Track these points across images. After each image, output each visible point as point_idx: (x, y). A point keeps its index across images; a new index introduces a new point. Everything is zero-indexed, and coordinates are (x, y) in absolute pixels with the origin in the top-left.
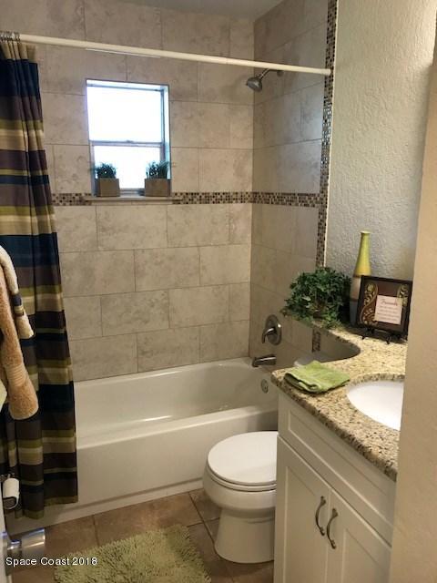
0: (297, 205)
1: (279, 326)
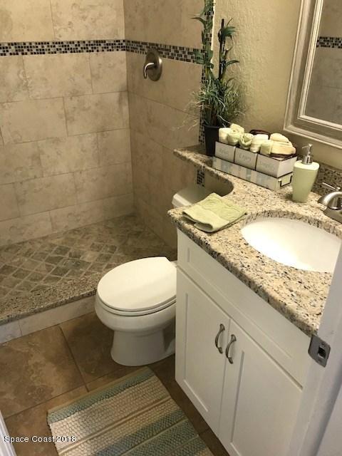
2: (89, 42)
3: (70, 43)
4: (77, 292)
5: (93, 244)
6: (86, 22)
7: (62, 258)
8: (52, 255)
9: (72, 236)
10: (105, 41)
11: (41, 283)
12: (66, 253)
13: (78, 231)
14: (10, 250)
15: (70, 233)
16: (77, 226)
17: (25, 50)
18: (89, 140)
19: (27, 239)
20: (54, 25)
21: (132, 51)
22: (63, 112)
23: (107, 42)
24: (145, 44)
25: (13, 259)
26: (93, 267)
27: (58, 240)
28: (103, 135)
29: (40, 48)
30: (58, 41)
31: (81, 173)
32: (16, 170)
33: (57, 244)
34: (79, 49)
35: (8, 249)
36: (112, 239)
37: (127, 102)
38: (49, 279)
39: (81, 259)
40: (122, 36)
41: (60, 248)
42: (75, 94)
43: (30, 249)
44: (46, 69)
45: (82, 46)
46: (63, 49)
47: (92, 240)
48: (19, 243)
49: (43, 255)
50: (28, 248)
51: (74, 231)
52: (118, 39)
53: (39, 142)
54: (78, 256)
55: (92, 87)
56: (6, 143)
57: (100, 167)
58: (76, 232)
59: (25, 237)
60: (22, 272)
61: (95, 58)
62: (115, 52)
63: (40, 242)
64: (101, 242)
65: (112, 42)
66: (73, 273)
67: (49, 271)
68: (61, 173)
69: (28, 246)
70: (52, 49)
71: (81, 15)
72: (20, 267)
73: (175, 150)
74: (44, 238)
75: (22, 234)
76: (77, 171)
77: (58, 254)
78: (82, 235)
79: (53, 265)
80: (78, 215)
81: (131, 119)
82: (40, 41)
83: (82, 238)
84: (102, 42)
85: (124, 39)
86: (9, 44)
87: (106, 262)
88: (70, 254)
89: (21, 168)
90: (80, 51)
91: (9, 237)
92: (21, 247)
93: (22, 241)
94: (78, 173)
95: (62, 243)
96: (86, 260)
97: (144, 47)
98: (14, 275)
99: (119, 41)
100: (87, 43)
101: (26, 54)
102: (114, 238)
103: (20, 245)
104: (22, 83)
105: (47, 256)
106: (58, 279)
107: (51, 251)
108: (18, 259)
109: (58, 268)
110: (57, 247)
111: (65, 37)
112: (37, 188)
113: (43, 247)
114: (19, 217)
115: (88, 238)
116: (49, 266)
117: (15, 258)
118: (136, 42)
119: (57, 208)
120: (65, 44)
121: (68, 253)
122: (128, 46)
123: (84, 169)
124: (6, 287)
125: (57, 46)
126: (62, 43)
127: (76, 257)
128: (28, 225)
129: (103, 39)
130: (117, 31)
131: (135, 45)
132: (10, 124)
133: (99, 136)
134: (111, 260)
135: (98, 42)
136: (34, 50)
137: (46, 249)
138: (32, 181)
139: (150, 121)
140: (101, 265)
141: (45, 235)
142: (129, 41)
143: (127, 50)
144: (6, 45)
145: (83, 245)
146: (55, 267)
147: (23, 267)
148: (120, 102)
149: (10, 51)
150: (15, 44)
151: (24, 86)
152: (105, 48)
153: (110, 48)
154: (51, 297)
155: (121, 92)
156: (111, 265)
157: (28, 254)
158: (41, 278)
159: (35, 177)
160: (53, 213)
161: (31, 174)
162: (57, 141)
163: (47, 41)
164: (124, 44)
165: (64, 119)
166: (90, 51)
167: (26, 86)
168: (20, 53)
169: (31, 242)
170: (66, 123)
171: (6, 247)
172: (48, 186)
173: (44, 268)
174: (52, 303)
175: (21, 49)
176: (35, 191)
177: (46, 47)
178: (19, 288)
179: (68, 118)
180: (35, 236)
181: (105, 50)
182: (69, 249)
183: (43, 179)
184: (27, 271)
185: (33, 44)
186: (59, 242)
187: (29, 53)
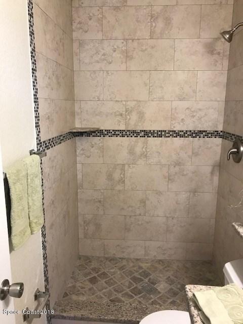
2: (194, 131)
3: (181, 131)
4: (135, 316)
5: (169, 277)
6: (194, 119)
7: (142, 280)
8: (136, 275)
9: (157, 265)
10: (206, 131)
11: (120, 296)
12: (147, 277)
13: (163, 262)
14: (112, 261)
15: (156, 262)
16: (163, 258)
17: (150, 135)
18: (183, 197)
19: (126, 257)
20: (171, 121)
21: (226, 139)
22: (167, 174)
23: (208, 132)
24: (234, 135)
25: (111, 269)
26: (160, 298)
27: (146, 264)
28: (194, 195)
29: (160, 134)
30: (172, 130)
31: (173, 219)
32: (128, 207)
33: (144, 267)
34: (186, 135)
35: (111, 260)
36: (186, 279)
37: (218, 174)
38: (126, 294)
39: (155, 286)
40: (220, 128)
41: (144, 272)
42: (178, 163)
43: (125, 265)
44: (160, 147)
45: (188, 133)
46: (175, 135)
47: (170, 274)
48: (120, 258)
49: (131, 273)
50: (124, 264)
51: (160, 261)
52: (216, 130)
53: (147, 192)
54: (154, 283)
55: (191, 161)
56: (126, 189)
57: (188, 217)
58: (161, 262)
59: (125, 255)
60: (112, 281)
61: (197, 141)
62: (213, 139)
63: (133, 262)
64: (175, 277)
65: (212, 132)
66: (144, 297)
67: (129, 288)
68: (158, 216)
69: (124, 263)
70: (167, 135)
71: (191, 115)
72: (112, 277)
73: (234, 224)
74: (137, 260)
75: (123, 252)
76: (170, 217)
77: (141, 276)
78: (164, 267)
79: (134, 284)
80: (165, 250)
81: (219, 187)
82: (160, 129)
83: (164, 269)
84: (204, 131)
85: (222, 130)
86: (141, 131)
87: (172, 297)
88: (150, 279)
89: (132, 207)
90: (186, 137)
91: (115, 252)
92: (120, 262)
93: (122, 257)
94: (171, 219)
95: (148, 268)
96: (159, 289)
97: (233, 137)
98: (106, 282)
99: (218, 131)
100: (192, 132)
101: (150, 137)
102: (187, 277)
103: (120, 260)
104: (143, 154)
105: (133, 276)
106: (132, 297)
107: (137, 272)
108: (114, 270)
109: (136, 287)
110: (143, 270)
111: (177, 128)
112: (140, 223)
113: (134, 266)
114: (124, 239)
115: (167, 271)
116: (131, 283)
117: (113, 268)
118: (229, 133)
119: (151, 240)
120: (177, 132)
121: (148, 278)
122: (224, 135)
123: (176, 216)
124: (96, 289)
125: (171, 133)
126: (175, 131)
127: (152, 283)
128: (129, 247)
129: (205, 130)
130: (217, 125)
131: (228, 135)
132: (131, 177)
133: (192, 195)
134: (177, 297)
135: (201, 132)
136: (155, 135)
137: (135, 269)
138: (137, 217)
139: (231, 191)
140: (168, 298)
141: (138, 258)
142: (224, 132)
143: (223, 138)
144: (139, 131)
145: (161, 275)
146: (135, 286)
147: (114, 277)
148: (212, 173)
149: (141, 135)
150: (145, 131)
151: (145, 155)
152: (206, 135)
153: (210, 135)
154: (116, 312)
155: (214, 166)
156: (175, 302)
157: (121, 268)
158: (121, 292)
159: (140, 215)
160: (148, 243)
161: (138, 212)
162: (159, 193)
163: (165, 130)
164: (221, 134)
165: (167, 179)
166: (194, 137)
167: (146, 156)
168: (146, 136)
169: (128, 260)
170: (168, 182)
171: (110, 259)
172: (147, 223)
173: (127, 284)
174: (114, 318)
175: (147, 134)
176: (138, 225)
177: (163, 133)
178: (104, 294)
179: (170, 179)
180: (132, 256)
181: (206, 137)
182: (151, 275)
183: (145, 217)
184: (115, 282)
185: (156, 132)
186: (145, 266)
187: (152, 136)
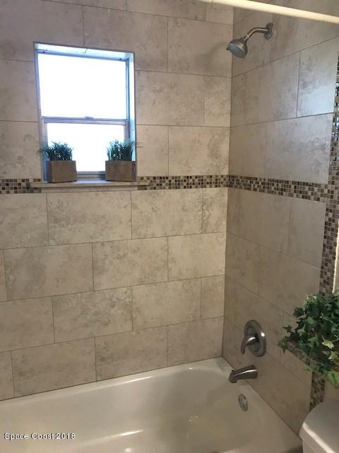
0: (291, 195)
1: (263, 335)
